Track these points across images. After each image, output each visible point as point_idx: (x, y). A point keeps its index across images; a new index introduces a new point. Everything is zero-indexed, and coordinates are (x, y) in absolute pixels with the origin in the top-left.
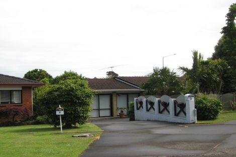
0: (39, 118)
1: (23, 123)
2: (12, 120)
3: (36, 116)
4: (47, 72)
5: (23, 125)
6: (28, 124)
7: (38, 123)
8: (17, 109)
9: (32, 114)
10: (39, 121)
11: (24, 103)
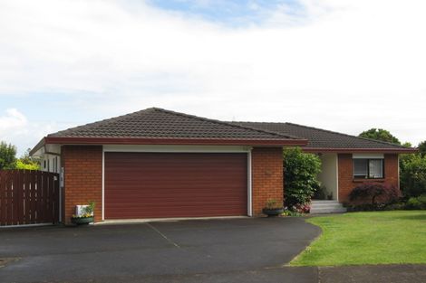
0: (412, 200)
1: (389, 206)
2: (371, 203)
3: (407, 198)
4: (391, 133)
5: (389, 210)
6: (396, 209)
7: (411, 207)
8: (380, 186)
9: (400, 195)
10: (412, 204)
11: (387, 178)
